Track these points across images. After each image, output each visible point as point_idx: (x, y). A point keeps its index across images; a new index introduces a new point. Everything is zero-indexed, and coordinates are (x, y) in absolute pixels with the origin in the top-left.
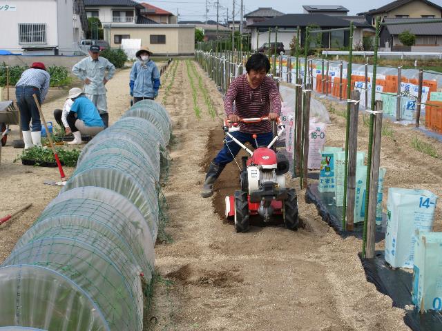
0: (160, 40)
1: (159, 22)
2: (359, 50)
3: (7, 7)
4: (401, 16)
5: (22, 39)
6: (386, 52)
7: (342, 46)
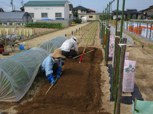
0: (91, 17)
1: (92, 13)
2: (140, 19)
3: (52, 9)
4: (151, 11)
5: (56, 16)
6: (147, 20)
7: (135, 18)
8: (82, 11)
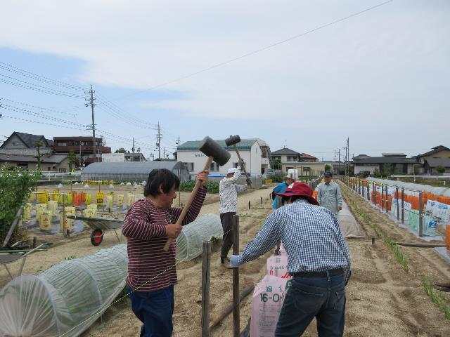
1: (309, 162)
2: (412, 175)
4: (436, 158)
6: (428, 176)
8: (289, 158)
